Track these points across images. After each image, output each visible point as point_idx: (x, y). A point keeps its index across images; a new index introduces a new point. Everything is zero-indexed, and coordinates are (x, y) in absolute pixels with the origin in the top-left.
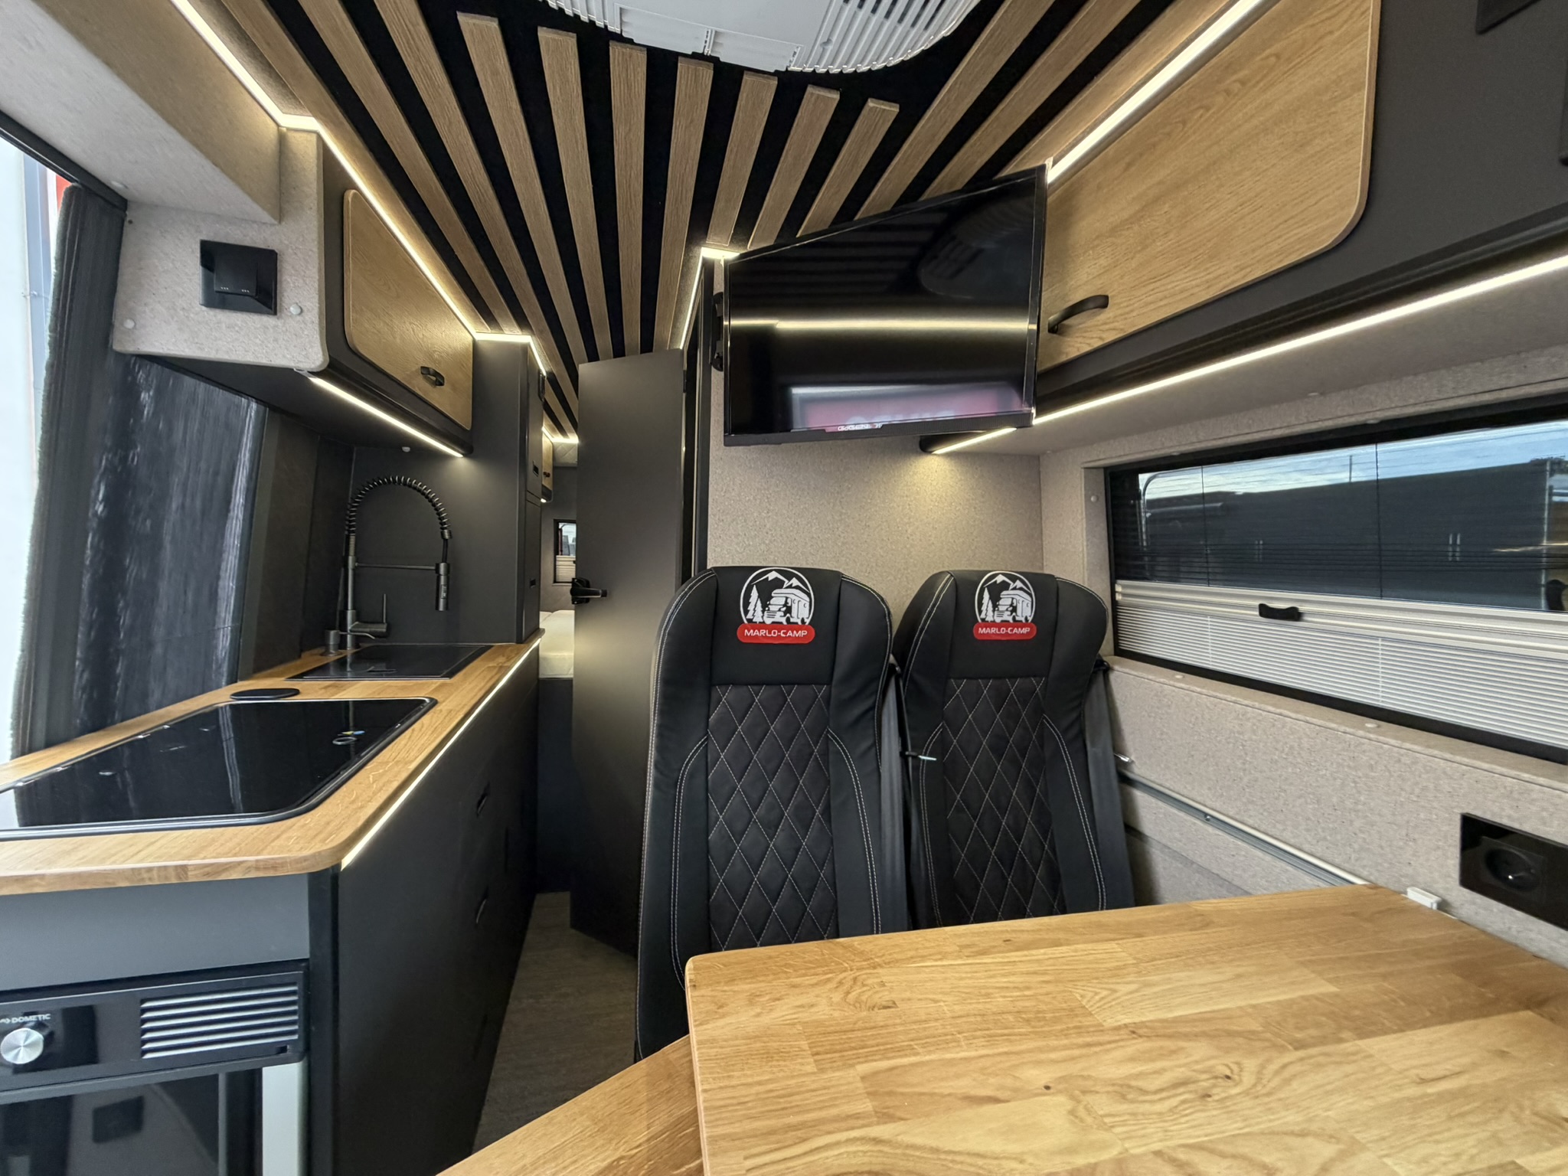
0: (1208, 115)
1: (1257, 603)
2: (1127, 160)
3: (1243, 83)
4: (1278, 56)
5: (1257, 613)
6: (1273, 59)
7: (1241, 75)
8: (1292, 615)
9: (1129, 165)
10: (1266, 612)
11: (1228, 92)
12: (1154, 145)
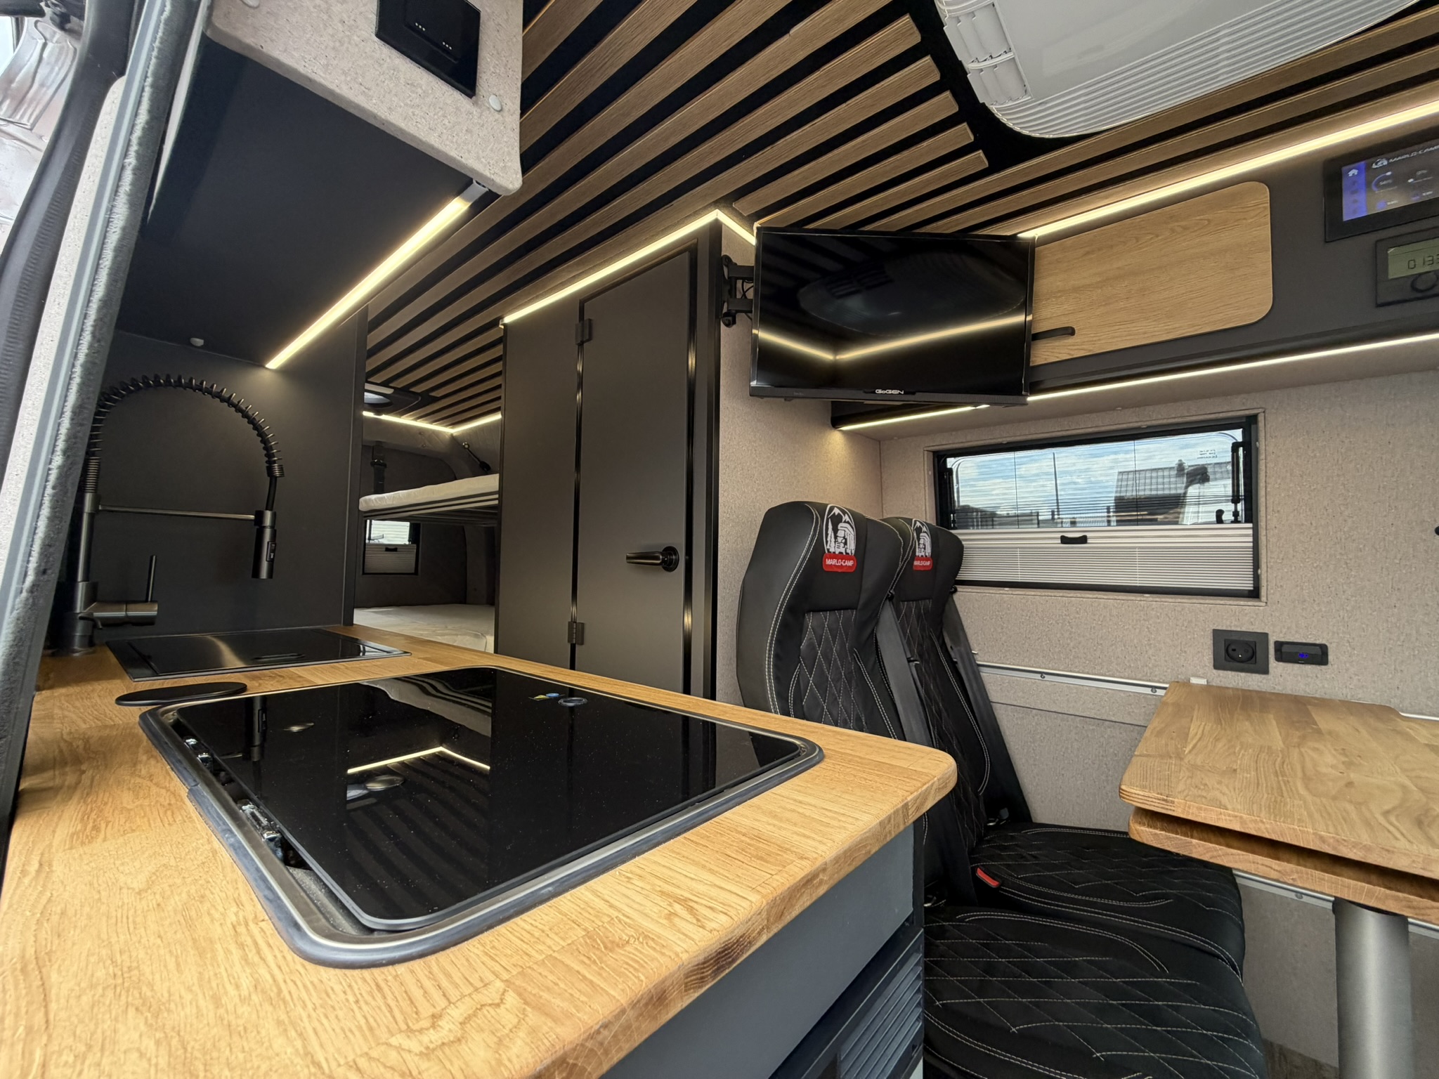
0: (1156, 239)
1: (1059, 535)
2: (1087, 249)
3: (1185, 228)
4: (1209, 220)
5: (1060, 542)
6: (1206, 222)
7: (1183, 223)
8: (1083, 540)
9: (1088, 253)
10: (1065, 540)
11: (1173, 230)
12: (1111, 247)
